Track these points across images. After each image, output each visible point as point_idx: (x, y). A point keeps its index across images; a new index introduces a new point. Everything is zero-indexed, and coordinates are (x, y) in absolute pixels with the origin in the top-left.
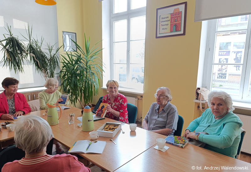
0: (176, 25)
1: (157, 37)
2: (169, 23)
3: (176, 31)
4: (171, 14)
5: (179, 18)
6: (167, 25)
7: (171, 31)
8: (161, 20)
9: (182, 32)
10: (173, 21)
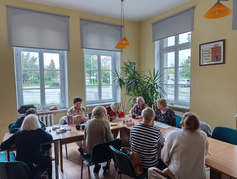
0: (216, 56)
3: (217, 60)
4: (212, 48)
6: (209, 56)
7: (212, 61)
8: (204, 53)
9: (222, 62)
10: (214, 53)
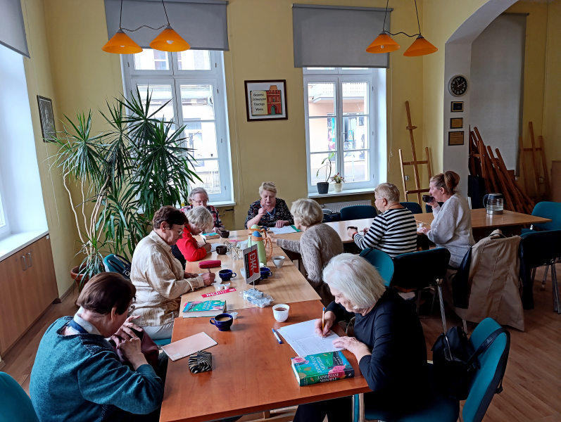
0: (276, 109)
1: (249, 120)
2: (265, 102)
3: (276, 113)
4: (267, 91)
5: (278, 98)
6: (263, 104)
7: (269, 114)
8: (253, 97)
9: (284, 116)
10: (270, 100)
